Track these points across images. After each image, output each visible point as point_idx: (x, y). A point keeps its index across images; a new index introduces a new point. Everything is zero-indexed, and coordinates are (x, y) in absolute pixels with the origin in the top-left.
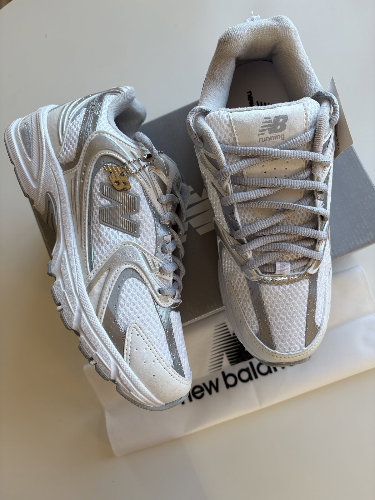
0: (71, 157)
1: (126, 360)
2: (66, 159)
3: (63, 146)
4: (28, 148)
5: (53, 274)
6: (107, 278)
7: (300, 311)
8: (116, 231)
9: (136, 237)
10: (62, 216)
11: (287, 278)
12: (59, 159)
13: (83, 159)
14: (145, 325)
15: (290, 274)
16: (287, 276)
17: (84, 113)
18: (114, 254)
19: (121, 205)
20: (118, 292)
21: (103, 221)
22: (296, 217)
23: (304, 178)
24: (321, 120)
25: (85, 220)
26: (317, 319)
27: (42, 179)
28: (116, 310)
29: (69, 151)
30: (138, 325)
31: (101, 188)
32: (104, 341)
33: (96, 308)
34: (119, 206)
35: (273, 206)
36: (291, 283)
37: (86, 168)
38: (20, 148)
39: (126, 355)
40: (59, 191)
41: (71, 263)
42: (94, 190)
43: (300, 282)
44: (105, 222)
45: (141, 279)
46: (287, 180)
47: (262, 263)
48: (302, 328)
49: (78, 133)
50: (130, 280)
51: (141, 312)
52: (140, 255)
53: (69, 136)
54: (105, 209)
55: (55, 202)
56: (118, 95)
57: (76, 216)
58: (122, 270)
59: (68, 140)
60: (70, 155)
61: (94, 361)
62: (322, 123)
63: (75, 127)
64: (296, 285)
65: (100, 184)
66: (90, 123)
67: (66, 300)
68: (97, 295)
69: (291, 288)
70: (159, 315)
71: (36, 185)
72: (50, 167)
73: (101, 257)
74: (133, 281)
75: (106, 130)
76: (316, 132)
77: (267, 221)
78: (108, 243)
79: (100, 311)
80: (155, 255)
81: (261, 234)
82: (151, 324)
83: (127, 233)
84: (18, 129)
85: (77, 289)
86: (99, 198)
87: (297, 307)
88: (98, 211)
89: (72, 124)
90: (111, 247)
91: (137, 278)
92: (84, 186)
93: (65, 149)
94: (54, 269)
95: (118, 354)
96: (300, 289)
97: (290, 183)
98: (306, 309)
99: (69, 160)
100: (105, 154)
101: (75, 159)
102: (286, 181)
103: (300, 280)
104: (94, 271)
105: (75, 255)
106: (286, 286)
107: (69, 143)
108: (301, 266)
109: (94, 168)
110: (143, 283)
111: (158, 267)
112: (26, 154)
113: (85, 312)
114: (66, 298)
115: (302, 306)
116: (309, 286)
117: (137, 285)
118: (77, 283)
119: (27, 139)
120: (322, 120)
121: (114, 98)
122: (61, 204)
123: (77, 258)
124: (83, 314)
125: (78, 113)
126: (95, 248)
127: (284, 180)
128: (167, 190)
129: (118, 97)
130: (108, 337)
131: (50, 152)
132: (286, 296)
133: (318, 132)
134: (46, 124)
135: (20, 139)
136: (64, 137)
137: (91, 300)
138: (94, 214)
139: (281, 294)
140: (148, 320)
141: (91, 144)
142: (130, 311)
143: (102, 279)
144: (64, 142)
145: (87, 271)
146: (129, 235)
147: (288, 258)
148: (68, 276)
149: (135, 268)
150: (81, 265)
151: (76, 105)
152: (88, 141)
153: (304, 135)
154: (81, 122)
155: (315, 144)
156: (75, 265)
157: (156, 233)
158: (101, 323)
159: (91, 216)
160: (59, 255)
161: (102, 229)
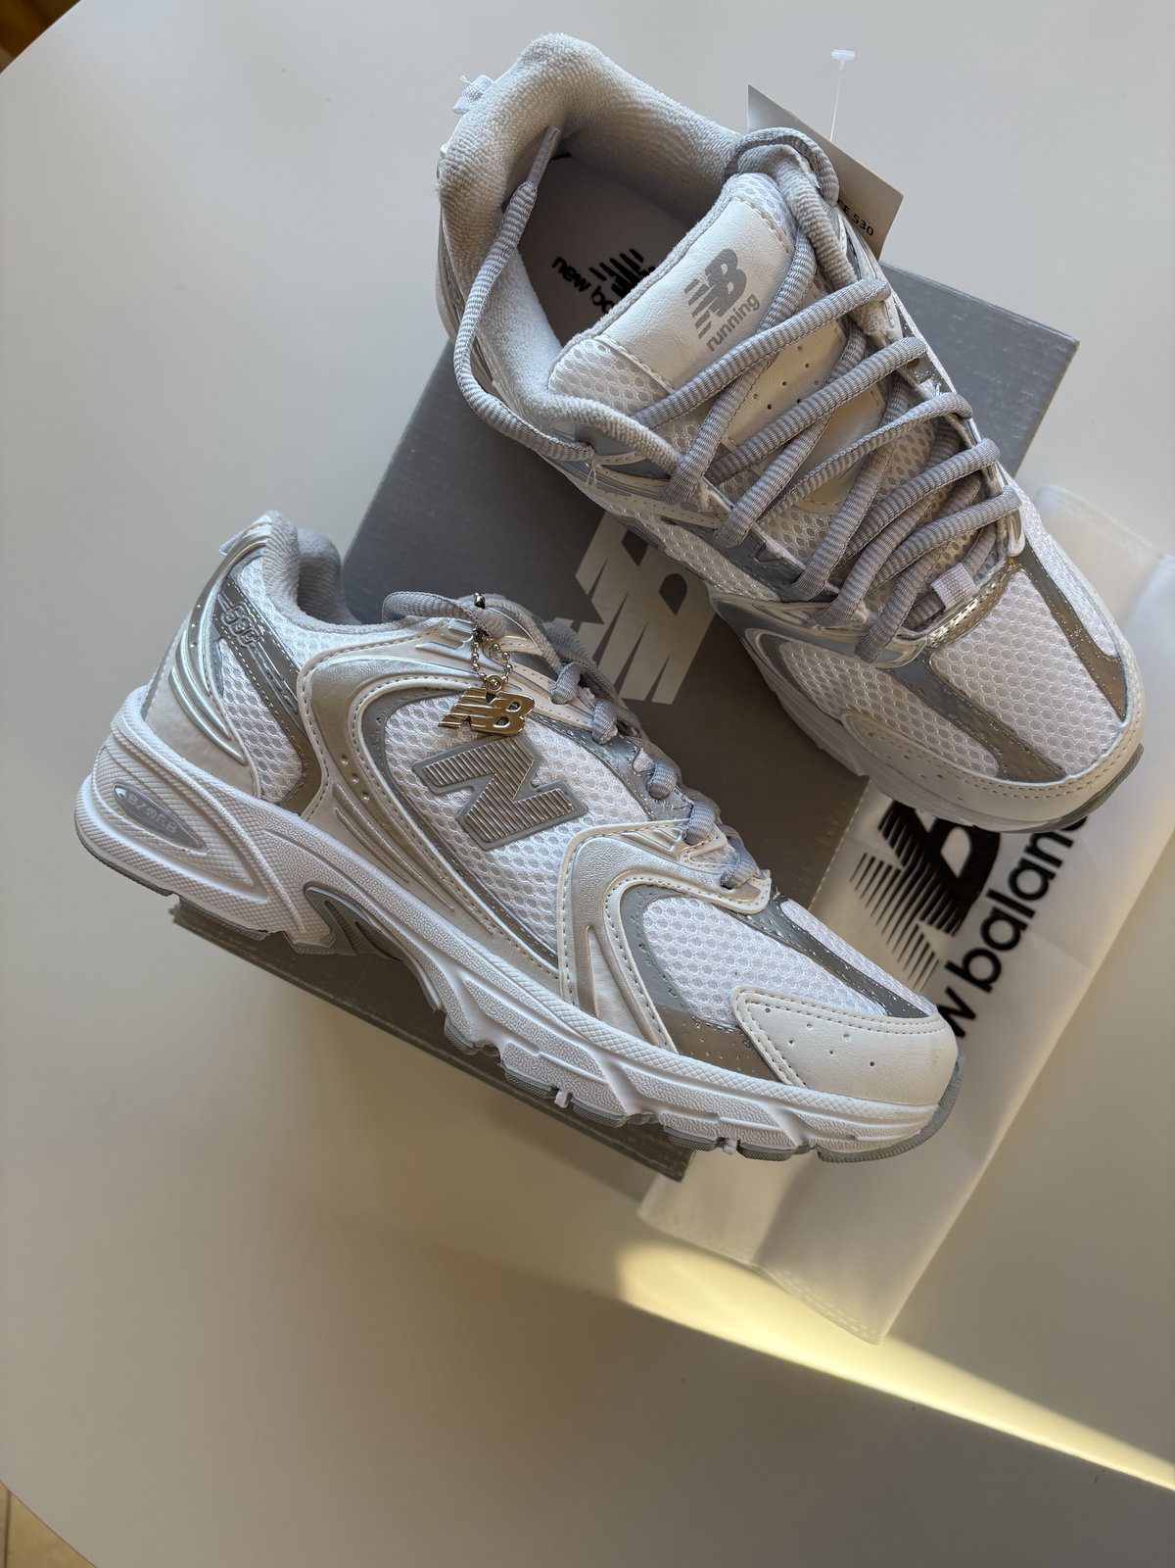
0: (289, 770)
1: (791, 1083)
2: (284, 783)
3: (252, 763)
4: (174, 832)
5: (480, 1045)
6: (602, 949)
7: (1056, 653)
8: (532, 838)
9: (581, 816)
10: (384, 909)
11: (976, 601)
12: (269, 795)
13: (325, 750)
14: (764, 977)
15: (976, 588)
16: (974, 597)
17: (230, 654)
18: (573, 887)
19: (496, 777)
20: (651, 958)
21: (489, 842)
22: (901, 454)
23: (859, 357)
24: (805, 209)
25: (444, 872)
26: (1102, 643)
27: (270, 871)
28: (680, 998)
29: (277, 762)
30: (750, 989)
31: (423, 777)
32: (716, 1083)
33: (637, 1030)
34: (493, 782)
35: (838, 467)
36: (993, 606)
37: (351, 763)
38: (155, 847)
39: (782, 1073)
40: (329, 863)
41: (498, 986)
42: (412, 795)
43: (1009, 588)
44: (495, 839)
45: (668, 893)
46: (829, 388)
47: (906, 609)
48: (1087, 685)
49: (261, 707)
50: (650, 913)
51: (730, 960)
52: (623, 845)
53: (244, 730)
54: (471, 813)
55: (340, 893)
58: (618, 907)
59: (253, 739)
60: (284, 768)
61: (731, 1142)
62: (812, 212)
63: (242, 701)
64: (1006, 602)
65: (413, 771)
66: (269, 664)
67: (563, 1068)
68: (615, 1002)
69: (1001, 616)
70: (766, 934)
71: (264, 894)
72: (264, 831)
73: (551, 919)
74: (658, 910)
75: (320, 650)
76: (813, 241)
77: (849, 510)
78: (539, 878)
79: (651, 1029)
80: (651, 819)
81: (855, 548)
82: (771, 965)
83: (557, 824)
84: (110, 810)
85: (565, 1026)
86: (438, 802)
87: (1043, 649)
88: (459, 832)
89: (226, 699)
90: (553, 879)
91: (660, 898)
92: (380, 804)
93: (261, 764)
94: (473, 1030)
95: (764, 1084)
96: (1019, 604)
97: (841, 390)
98: (1064, 638)
99: (292, 780)
100: (367, 702)
101: (304, 766)
102: (829, 393)
103: (1006, 585)
104: (562, 958)
105: (492, 963)
106: (988, 619)
107: (261, 746)
108: (987, 551)
109: (371, 750)
110: (680, 896)
111: (680, 838)
112: (182, 848)
113: (623, 1057)
114: (558, 1066)
115: (1051, 639)
116: (1033, 583)
117: (672, 911)
118: (551, 1014)
119: (153, 817)
120: (807, 206)
122: (358, 886)
123: (503, 965)
124: (624, 1066)
125: (217, 664)
126: (522, 912)
127: (822, 391)
128: (552, 665)
130: (714, 1067)
131: (234, 800)
132: (1004, 641)
133: (818, 237)
134: (166, 748)
135: (138, 828)
136: (237, 741)
137: (611, 1023)
138: (455, 843)
139: (990, 646)
140: (758, 963)
141: (316, 706)
142: (709, 977)
143: (595, 961)
144: (246, 751)
145: (548, 971)
146: (565, 825)
147: (947, 556)
148: (518, 1016)
149: (639, 880)
150: (524, 971)
151: (193, 653)
152: (303, 707)
153: (795, 267)
154: (244, 679)
155: (830, 269)
156: (510, 981)
157: (614, 773)
158: (673, 1052)
159: (451, 854)
160: (455, 992)
161: (501, 858)
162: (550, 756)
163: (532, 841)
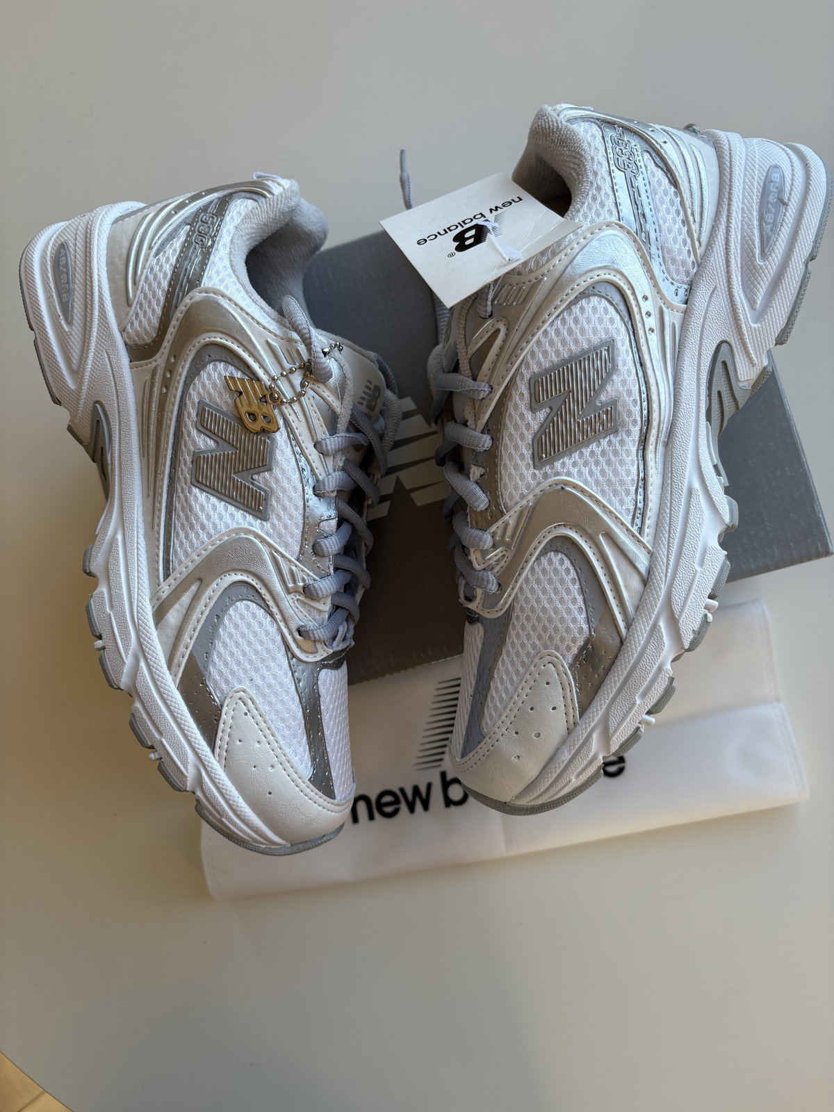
0: (147, 333)
1: (217, 759)
2: (138, 337)
3: (133, 308)
4: (64, 301)
5: (93, 573)
6: (196, 598)
8: (223, 503)
9: (261, 519)
10: (120, 457)
12: (125, 335)
13: (170, 343)
14: (264, 696)
17: (183, 238)
18: (214, 551)
19: (236, 453)
20: (215, 628)
21: (198, 482)
25: (164, 474)
27: (87, 374)
28: (207, 662)
29: (145, 322)
30: (249, 694)
31: (200, 412)
32: (179, 720)
33: (169, 653)
34: (232, 453)
37: (174, 364)
38: (49, 298)
39: (218, 750)
40: (118, 402)
41: (128, 558)
42: (186, 414)
44: (202, 484)
45: (263, 604)
49: (165, 284)
50: (241, 605)
51: (257, 670)
52: (267, 558)
53: (146, 287)
54: (204, 456)
55: (109, 424)
56: (260, 202)
57: (148, 461)
58: (226, 585)
59: (145, 295)
60: (145, 329)
61: (156, 753)
63: (161, 271)
65: (198, 403)
66: (192, 267)
67: (113, 632)
68: (172, 629)
70: (293, 677)
71: (75, 384)
72: (104, 350)
73: (187, 554)
74: (248, 608)
75: (222, 288)
78: (203, 527)
79: (176, 662)
80: (298, 560)
82: (276, 694)
83: (243, 510)
84: (49, 253)
85: (135, 613)
86: (194, 433)
88: (189, 459)
89: (155, 260)
90: (209, 536)
91: (255, 603)
92: (168, 402)
93: (137, 314)
94: (96, 565)
95: (203, 746)
99: (143, 339)
100: (213, 341)
101: (155, 339)
104: (171, 580)
105: (138, 543)
107: (146, 305)
109: (190, 368)
110: (268, 612)
111: (302, 584)
112: (60, 314)
113: (146, 659)
114: (112, 628)
117: (254, 615)
118: (136, 600)
119: (62, 281)
121: (250, 209)
122: (120, 430)
123: (142, 549)
124: (142, 664)
125: (171, 237)
126: (178, 535)
128: (338, 425)
129: (259, 208)
130: (188, 712)
131: (106, 318)
134: (104, 253)
135: (51, 279)
136: (138, 289)
137: (160, 637)
138: (182, 462)
140: (270, 686)
141: (188, 312)
142: (235, 668)
143: (186, 599)
144: (137, 299)
145: (158, 578)
146: (247, 515)
148: (120, 583)
149: (254, 583)
150: (148, 564)
151: (169, 217)
152: (182, 308)
154: (173, 260)
156: (136, 562)
157: (304, 515)
158: (175, 684)
159: (175, 466)
160: (108, 536)
161: (195, 496)
162: (277, 471)
163: (221, 505)
